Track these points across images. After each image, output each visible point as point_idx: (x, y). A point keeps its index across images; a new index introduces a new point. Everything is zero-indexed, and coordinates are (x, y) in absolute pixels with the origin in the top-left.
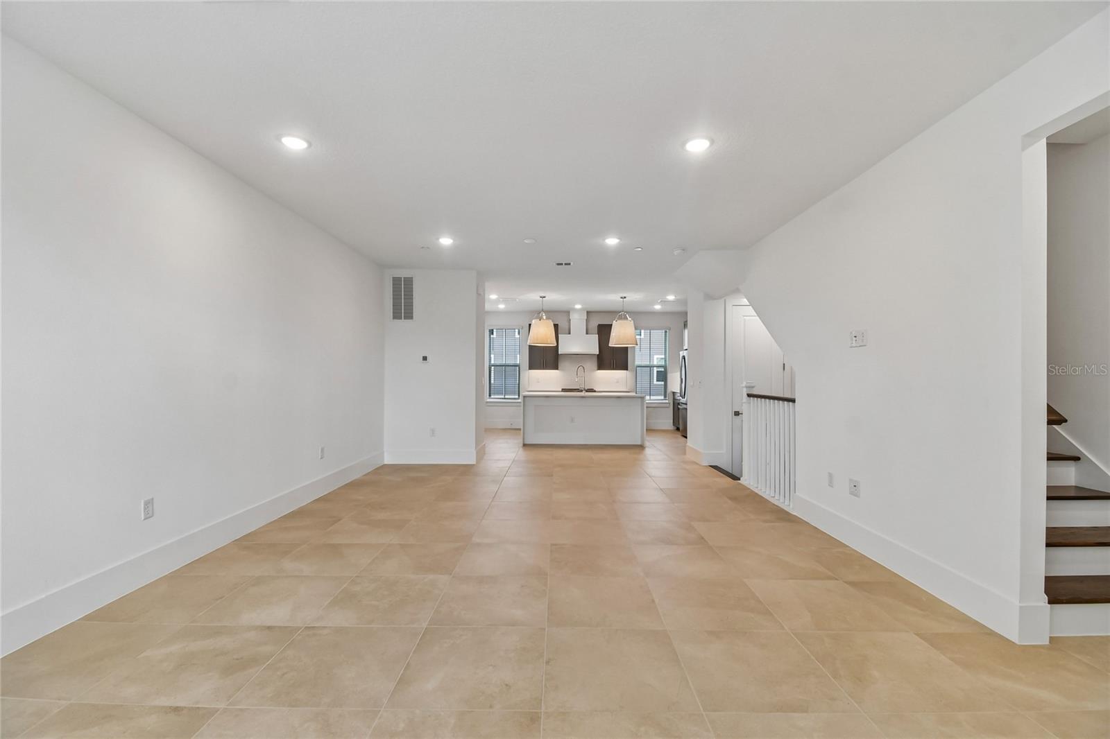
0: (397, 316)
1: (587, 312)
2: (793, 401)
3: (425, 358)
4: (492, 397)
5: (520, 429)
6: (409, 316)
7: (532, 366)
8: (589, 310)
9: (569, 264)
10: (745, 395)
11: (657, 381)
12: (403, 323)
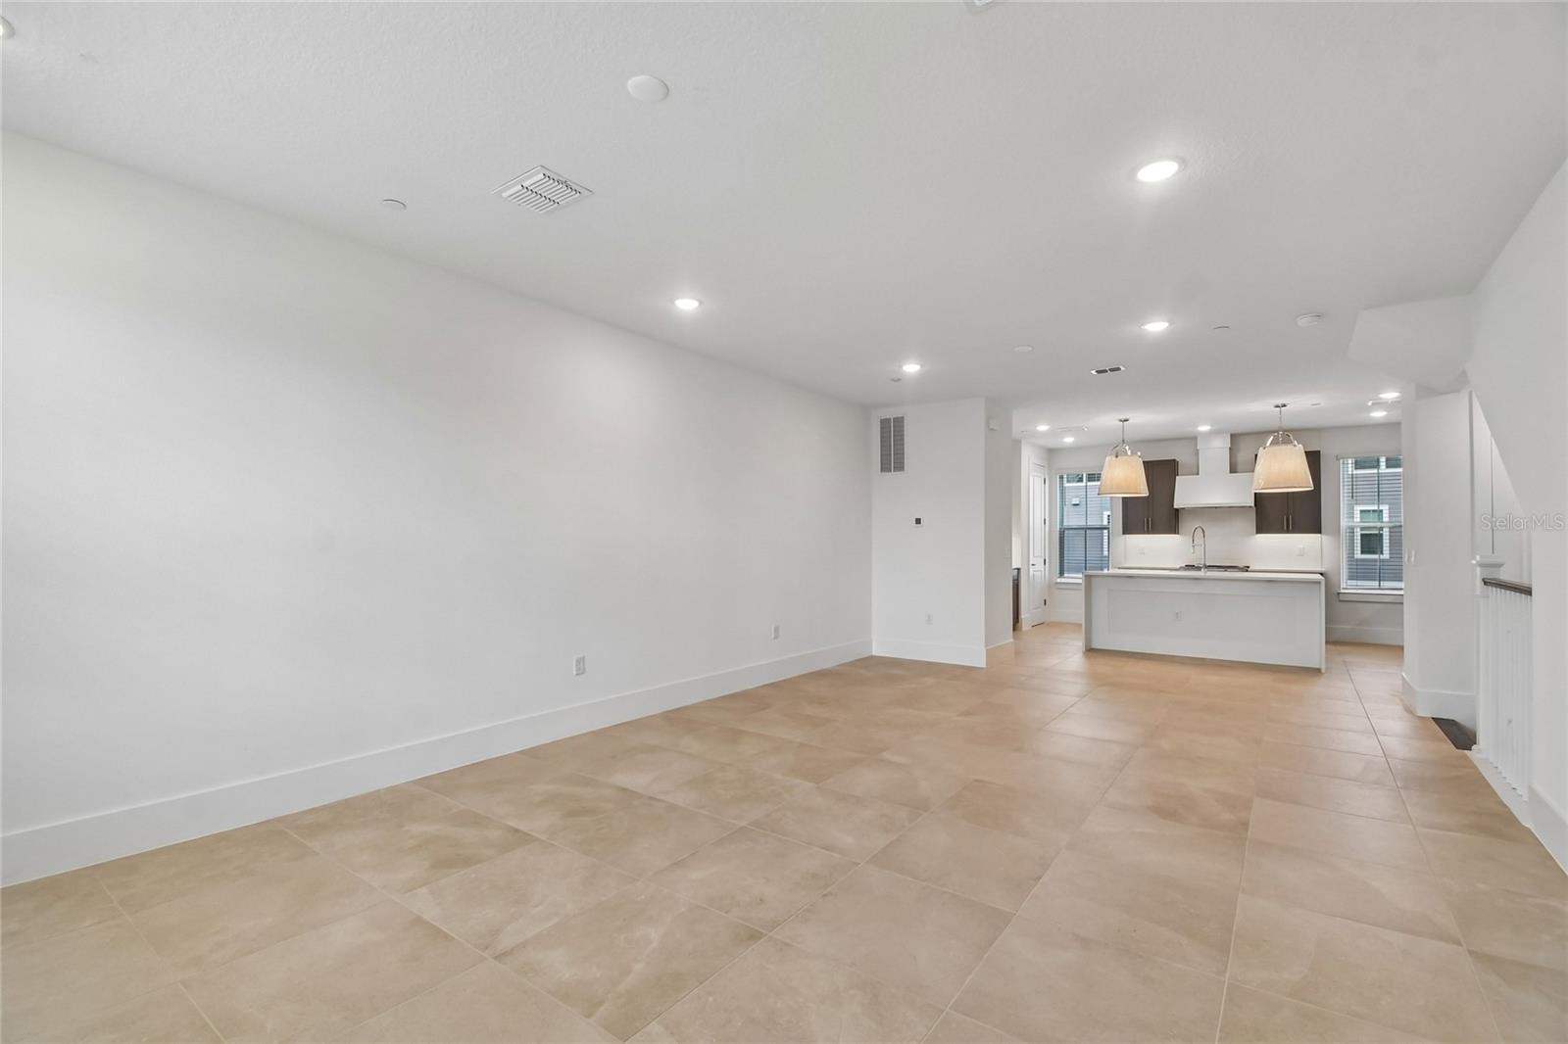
0: (885, 468)
1: (1232, 435)
2: (1528, 591)
3: (918, 521)
4: (1066, 575)
5: (1081, 625)
6: (900, 467)
7: (1128, 529)
8: (1233, 432)
9: (1118, 369)
10: (1479, 583)
11: (1362, 553)
12: (892, 476)
